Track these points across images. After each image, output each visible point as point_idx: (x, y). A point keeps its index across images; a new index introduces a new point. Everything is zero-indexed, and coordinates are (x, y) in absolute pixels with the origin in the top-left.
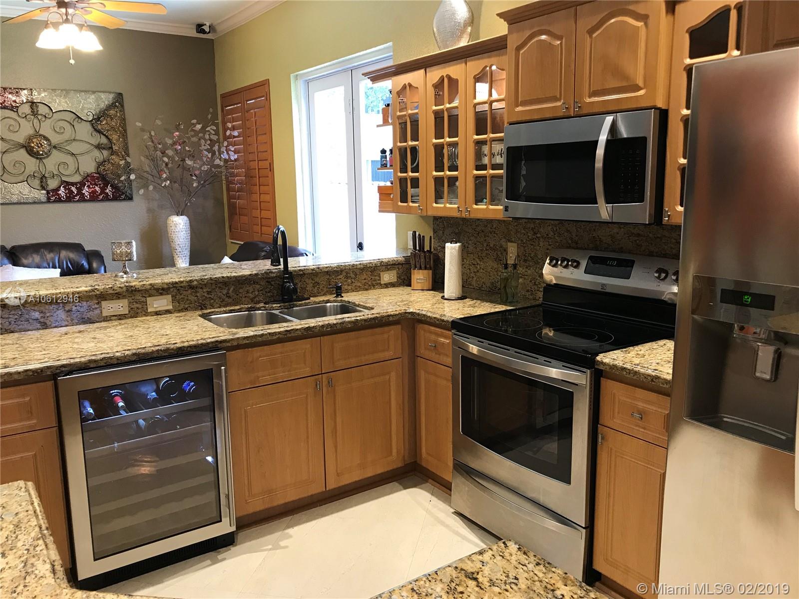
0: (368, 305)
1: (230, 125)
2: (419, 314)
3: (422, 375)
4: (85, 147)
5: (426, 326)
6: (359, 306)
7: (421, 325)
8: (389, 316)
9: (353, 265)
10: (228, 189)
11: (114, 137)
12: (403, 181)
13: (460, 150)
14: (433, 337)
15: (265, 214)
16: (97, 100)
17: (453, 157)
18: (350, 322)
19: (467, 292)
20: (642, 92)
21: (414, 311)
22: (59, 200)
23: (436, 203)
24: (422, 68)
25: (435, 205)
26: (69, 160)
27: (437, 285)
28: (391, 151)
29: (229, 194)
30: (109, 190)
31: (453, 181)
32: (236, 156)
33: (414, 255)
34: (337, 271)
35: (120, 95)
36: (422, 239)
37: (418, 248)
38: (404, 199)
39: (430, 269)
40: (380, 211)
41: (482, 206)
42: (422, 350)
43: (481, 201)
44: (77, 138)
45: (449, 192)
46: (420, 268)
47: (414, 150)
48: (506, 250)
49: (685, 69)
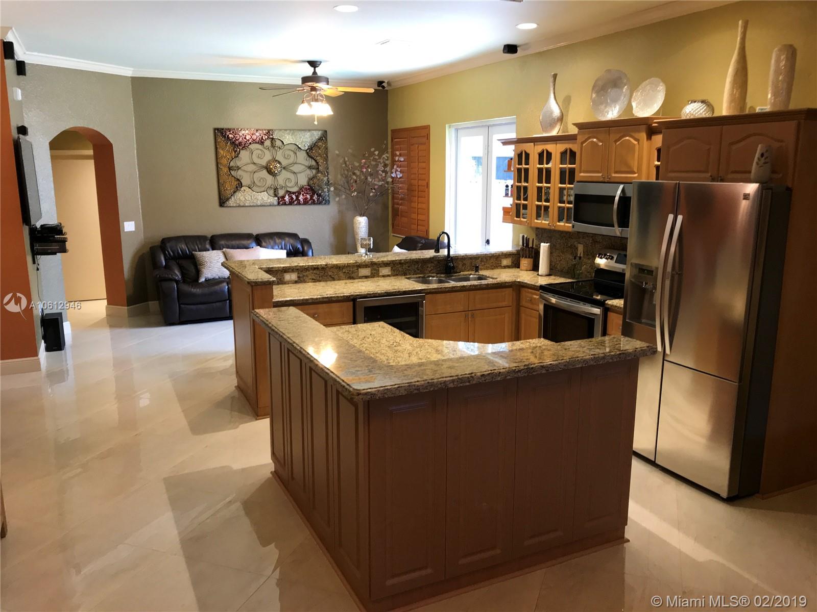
0: (494, 277)
1: (398, 153)
2: (523, 283)
3: (523, 316)
4: (302, 168)
5: (526, 289)
6: (489, 277)
7: (523, 289)
8: (506, 283)
9: (486, 254)
10: (393, 198)
11: (321, 161)
12: (518, 206)
13: (551, 191)
14: (530, 295)
15: (421, 217)
16: (311, 136)
17: (547, 194)
18: (485, 284)
19: (552, 272)
20: (636, 175)
21: (520, 281)
22: (285, 204)
23: (537, 219)
24: (532, 142)
25: (536, 221)
26: (292, 176)
27: (535, 268)
28: (512, 186)
29: (393, 201)
30: (315, 197)
31: (546, 208)
32: (401, 175)
33: (522, 249)
34: (475, 258)
35: (326, 131)
36: (528, 240)
37: (525, 245)
38: (518, 216)
39: (532, 258)
40: (503, 222)
41: (562, 224)
42: (523, 303)
43: (562, 221)
44: (297, 162)
45: (544, 214)
46: (526, 257)
47: (525, 188)
48: (577, 248)
49: (655, 166)
